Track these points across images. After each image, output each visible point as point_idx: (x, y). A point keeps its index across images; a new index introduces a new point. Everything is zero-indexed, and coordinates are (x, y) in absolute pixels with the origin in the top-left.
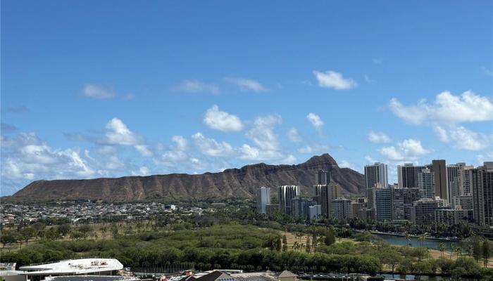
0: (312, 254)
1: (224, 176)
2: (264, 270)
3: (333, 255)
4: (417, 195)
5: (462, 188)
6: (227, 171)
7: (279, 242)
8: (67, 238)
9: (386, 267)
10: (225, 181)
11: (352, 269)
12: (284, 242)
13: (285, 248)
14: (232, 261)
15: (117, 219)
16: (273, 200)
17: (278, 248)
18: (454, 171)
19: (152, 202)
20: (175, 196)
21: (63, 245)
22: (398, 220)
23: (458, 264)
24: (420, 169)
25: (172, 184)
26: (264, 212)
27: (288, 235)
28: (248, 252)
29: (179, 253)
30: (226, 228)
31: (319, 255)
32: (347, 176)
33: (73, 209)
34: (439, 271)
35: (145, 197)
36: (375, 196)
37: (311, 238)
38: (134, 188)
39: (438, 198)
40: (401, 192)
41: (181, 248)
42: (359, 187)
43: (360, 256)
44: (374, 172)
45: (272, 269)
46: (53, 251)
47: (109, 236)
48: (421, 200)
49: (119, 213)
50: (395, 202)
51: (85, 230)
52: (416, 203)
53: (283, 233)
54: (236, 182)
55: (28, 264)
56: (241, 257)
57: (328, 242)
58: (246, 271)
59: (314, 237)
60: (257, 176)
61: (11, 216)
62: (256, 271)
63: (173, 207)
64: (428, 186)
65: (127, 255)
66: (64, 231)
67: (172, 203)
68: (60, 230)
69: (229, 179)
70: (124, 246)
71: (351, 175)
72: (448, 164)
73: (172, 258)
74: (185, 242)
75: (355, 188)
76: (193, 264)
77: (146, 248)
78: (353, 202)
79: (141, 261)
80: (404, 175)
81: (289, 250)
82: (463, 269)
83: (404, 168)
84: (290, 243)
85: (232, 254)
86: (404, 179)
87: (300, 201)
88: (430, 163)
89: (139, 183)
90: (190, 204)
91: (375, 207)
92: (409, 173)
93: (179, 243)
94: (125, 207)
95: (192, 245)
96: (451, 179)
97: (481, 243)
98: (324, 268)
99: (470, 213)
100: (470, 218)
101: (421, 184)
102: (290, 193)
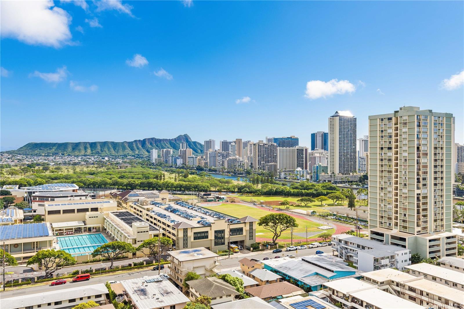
0: (177, 182)
1: (134, 144)
2: (153, 190)
3: (187, 183)
4: (228, 155)
5: (249, 152)
6: (135, 141)
7: (161, 176)
8: (48, 173)
9: (213, 189)
10: (134, 146)
11: (196, 189)
12: (164, 176)
13: (164, 179)
14: (137, 185)
15: (75, 164)
16: (159, 156)
17: (161, 179)
18: (246, 144)
19: (95, 155)
20: (107, 153)
21: (45, 176)
22: (218, 167)
23: (245, 187)
24: (230, 143)
25: (106, 147)
26: (154, 161)
27: (166, 173)
28: (144, 181)
29: (109, 181)
30: (134, 170)
31: (181, 183)
32: (196, 145)
33: (51, 158)
34: (236, 190)
35: (91, 152)
36: (208, 155)
37: (177, 175)
38: (86, 148)
39: (237, 157)
40: (221, 153)
41: (110, 179)
42: (201, 151)
43: (200, 183)
44: (209, 143)
45: (157, 189)
46: (39, 180)
47: (71, 172)
48: (231, 158)
49: (77, 161)
50: (217, 158)
51: (58, 169)
52: (227, 159)
53: (163, 172)
54: (140, 147)
55: (25, 186)
56: (141, 183)
57: (186, 176)
58: (144, 190)
59: (179, 174)
60: (151, 144)
61: (16, 161)
62: (149, 190)
63: (106, 158)
64: (234, 151)
65: (80, 182)
66: (46, 169)
67: (106, 156)
68: (43, 169)
69: (137, 145)
70: (79, 177)
71: (198, 145)
72: (243, 141)
73: (106, 184)
74: (112, 176)
75: (199, 151)
76: (117, 187)
77: (91, 179)
78: (198, 158)
79: (89, 185)
80: (223, 145)
81: (166, 180)
82: (247, 189)
83: (222, 142)
84: (166, 177)
85: (137, 182)
86: (223, 147)
87: (172, 157)
88: (235, 140)
89: (88, 146)
90: (116, 157)
91: (208, 160)
92: (225, 145)
93: (109, 177)
94: (80, 157)
95: (116, 178)
96: (244, 148)
97: (256, 177)
98: (183, 189)
99: (252, 164)
100: (251, 166)
101: (230, 150)
102: (168, 153)
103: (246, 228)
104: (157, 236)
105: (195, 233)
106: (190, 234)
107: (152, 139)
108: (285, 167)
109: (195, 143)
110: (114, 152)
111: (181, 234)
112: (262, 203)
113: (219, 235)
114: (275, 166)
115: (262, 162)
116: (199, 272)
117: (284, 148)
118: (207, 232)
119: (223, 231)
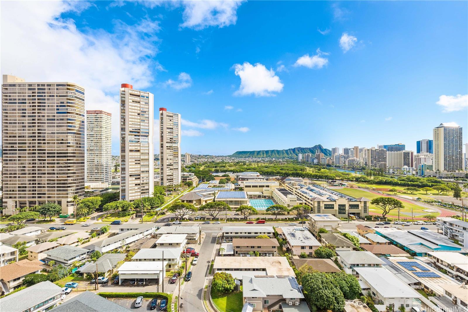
0: (314, 173)
1: (289, 151)
2: (299, 177)
3: (320, 174)
4: (348, 157)
5: (364, 155)
6: (289, 149)
7: (304, 170)
8: (245, 166)
9: (337, 178)
11: (326, 178)
12: (306, 169)
13: (306, 171)
14: (290, 174)
15: (258, 162)
16: (303, 158)
17: (304, 171)
18: (361, 150)
19: (268, 157)
20: (274, 156)
21: (244, 168)
22: (341, 165)
23: (361, 178)
24: (350, 149)
25: (274, 153)
26: (300, 161)
27: (307, 168)
28: (294, 172)
29: (275, 171)
30: (289, 165)
31: (316, 173)
32: (326, 151)
33: (247, 159)
34: (354, 179)
35: (266, 156)
36: (335, 157)
37: (314, 169)
38: (263, 153)
39: (355, 158)
40: (343, 156)
41: (276, 170)
42: (330, 154)
43: (329, 174)
44: (334, 150)
45: (302, 177)
46: (242, 170)
47: (256, 166)
48: (350, 159)
49: (259, 160)
50: (341, 159)
51: (250, 164)
52: (348, 159)
53: (305, 167)
54: (292, 152)
55: (235, 172)
56: (292, 173)
57: (319, 170)
58: (294, 177)
59: (315, 168)
60: (298, 151)
61: (232, 160)
62: (297, 177)
63: (274, 159)
64: (352, 154)
65: (261, 171)
66: (245, 164)
67: (274, 158)
68: (243, 164)
69: (290, 152)
70: (260, 169)
71: (327, 151)
72: (359, 148)
73: (273, 173)
74: (277, 169)
75: (328, 155)
76: (279, 175)
77: (266, 170)
78: (328, 159)
79: (265, 173)
80: (345, 151)
81: (307, 172)
82: (363, 180)
83: (344, 149)
84: (307, 170)
85: (290, 173)
86: (345, 152)
87: (311, 158)
88: (353, 147)
89: (265, 152)
90: (279, 158)
91: (335, 160)
92: (346, 151)
93: (275, 169)
94: (261, 158)
95: (278, 170)
96: (360, 152)
97: (369, 172)
98: (318, 177)
99: (366, 163)
100: (366, 164)
101: (350, 154)
102: (308, 156)
103: (361, 205)
104: (302, 204)
105: (325, 205)
106: (322, 205)
107: (299, 148)
108: (393, 165)
109: (325, 150)
110: (278, 156)
111: (316, 205)
112: (374, 189)
113: (342, 208)
114: (385, 165)
115: (374, 162)
116: (327, 229)
117: (393, 152)
118: (333, 205)
119: (344, 206)
